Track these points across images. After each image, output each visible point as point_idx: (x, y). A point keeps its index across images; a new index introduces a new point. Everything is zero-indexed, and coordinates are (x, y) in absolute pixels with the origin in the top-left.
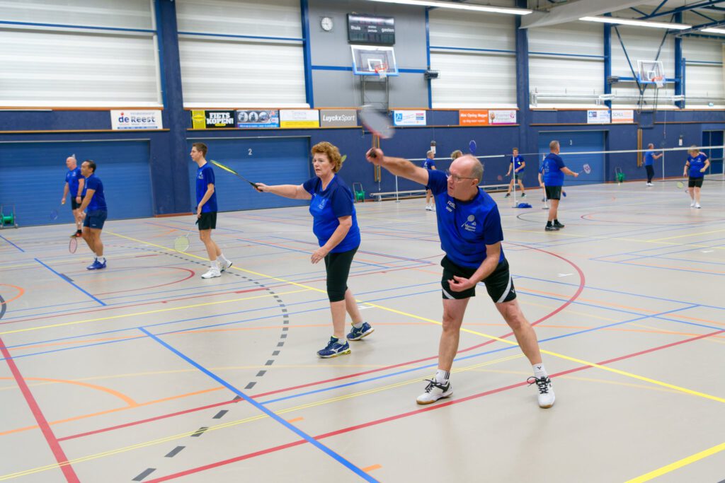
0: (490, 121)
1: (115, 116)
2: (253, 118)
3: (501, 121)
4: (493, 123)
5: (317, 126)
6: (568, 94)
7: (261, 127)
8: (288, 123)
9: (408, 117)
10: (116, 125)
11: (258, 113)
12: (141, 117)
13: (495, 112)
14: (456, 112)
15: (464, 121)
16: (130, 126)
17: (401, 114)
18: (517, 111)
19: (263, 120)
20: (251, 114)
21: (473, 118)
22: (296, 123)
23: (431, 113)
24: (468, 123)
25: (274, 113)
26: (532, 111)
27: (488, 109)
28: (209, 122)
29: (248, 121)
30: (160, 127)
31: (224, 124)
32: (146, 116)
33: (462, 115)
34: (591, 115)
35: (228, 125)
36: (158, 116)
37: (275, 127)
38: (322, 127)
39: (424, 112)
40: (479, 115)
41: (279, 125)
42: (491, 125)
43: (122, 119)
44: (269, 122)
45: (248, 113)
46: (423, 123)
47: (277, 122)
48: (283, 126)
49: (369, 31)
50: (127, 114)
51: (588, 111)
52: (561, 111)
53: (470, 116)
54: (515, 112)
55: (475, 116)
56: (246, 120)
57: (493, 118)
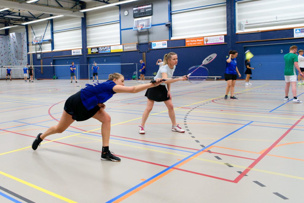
0: (205, 43)
1: (72, 51)
2: (103, 50)
3: (212, 42)
4: (207, 44)
5: (122, 51)
6: (278, 20)
7: (105, 52)
8: (113, 50)
9: (159, 44)
10: (73, 54)
11: (104, 48)
13: (209, 38)
14: (184, 40)
15: (188, 44)
16: (75, 54)
17: (155, 44)
18: (225, 36)
19: (106, 50)
20: (103, 48)
21: (194, 42)
22: (116, 50)
23: (170, 42)
24: (191, 45)
25: (109, 47)
26: (237, 34)
27: (204, 37)
28: (92, 52)
29: (102, 51)
30: (81, 54)
31: (95, 52)
32: (78, 51)
33: (187, 41)
34: (298, 31)
35: (97, 52)
36: (81, 50)
37: (109, 52)
38: (124, 51)
39: (166, 42)
40: (198, 40)
41: (110, 51)
42: (206, 45)
43: (74, 52)
44: (107, 50)
45: (102, 48)
46: (166, 46)
47: (110, 50)
48: (111, 52)
49: (141, 12)
50: (75, 51)
51: (295, 30)
52: (263, 32)
53: (192, 41)
54: (223, 36)
55: (195, 41)
56: (101, 50)
57: (207, 41)
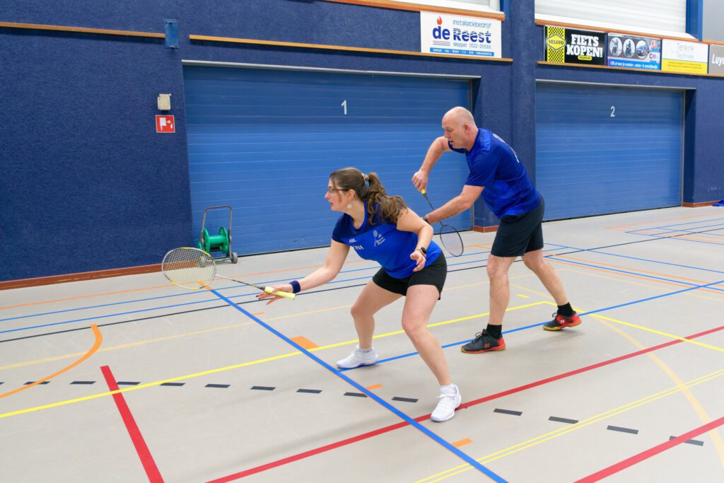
1: (428, 22)
2: (628, 51)
5: (703, 72)
7: (638, 67)
8: (671, 63)
10: (428, 45)
11: (636, 42)
12: (470, 30)
16: (452, 47)
19: (641, 54)
20: (627, 42)
22: (681, 64)
25: (655, 44)
28: (570, 52)
29: (622, 55)
30: (498, 55)
31: (589, 57)
32: (478, 30)
35: (595, 60)
36: (495, 29)
37: (654, 68)
38: (710, 74)
41: (660, 67)
43: (440, 33)
44: (648, 59)
45: (623, 40)
47: (658, 60)
48: (665, 69)
50: (449, 22)
56: (619, 52)
